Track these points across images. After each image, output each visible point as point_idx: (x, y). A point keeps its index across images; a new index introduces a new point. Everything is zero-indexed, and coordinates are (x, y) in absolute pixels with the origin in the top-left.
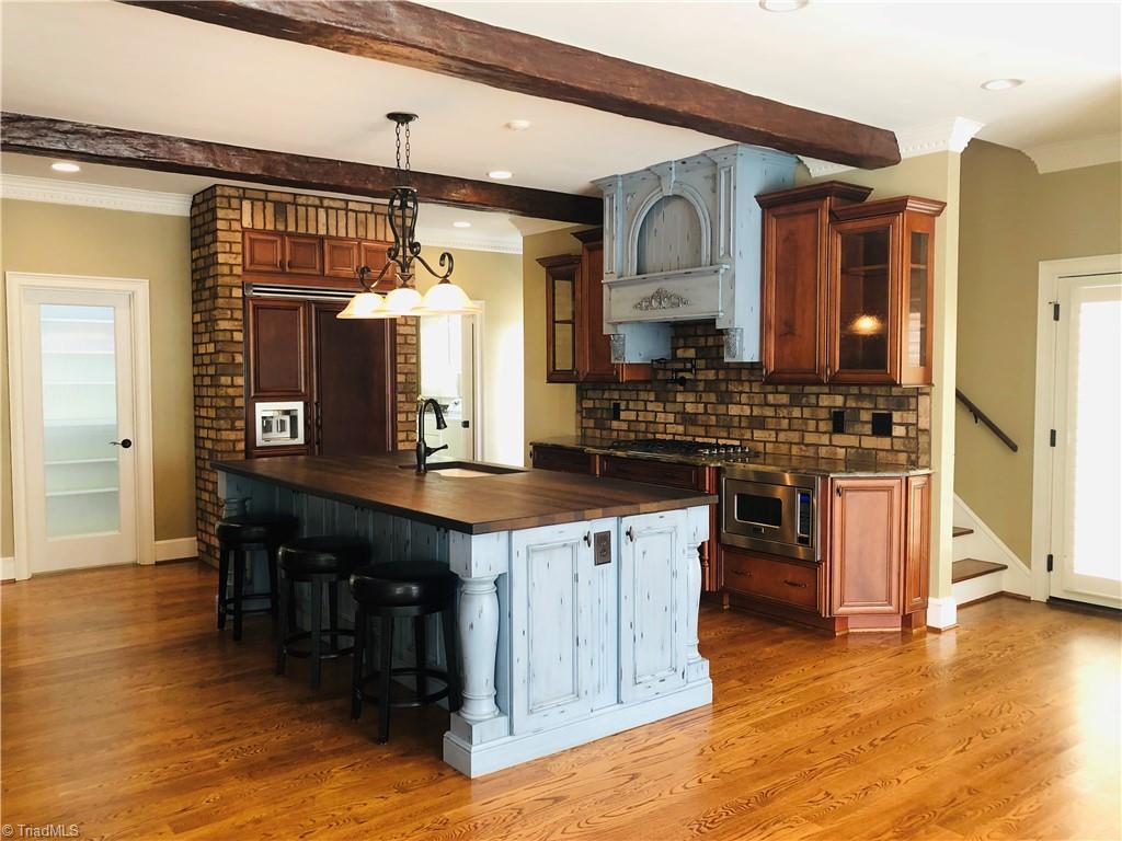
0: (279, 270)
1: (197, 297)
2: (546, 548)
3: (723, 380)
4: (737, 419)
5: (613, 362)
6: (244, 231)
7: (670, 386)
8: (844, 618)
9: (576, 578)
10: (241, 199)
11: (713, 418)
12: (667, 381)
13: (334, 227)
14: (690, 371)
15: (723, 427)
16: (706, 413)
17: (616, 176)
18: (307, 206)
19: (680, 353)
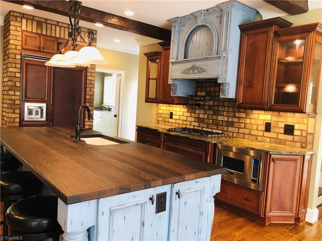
0: (38, 49)
1: (4, 58)
2: (124, 208)
3: (216, 105)
4: (221, 122)
5: (171, 95)
6: (23, 31)
7: (194, 106)
8: (270, 218)
9: (143, 224)
10: (22, 18)
11: (211, 121)
12: (193, 104)
13: (63, 35)
14: (203, 101)
15: (215, 125)
16: (208, 118)
17: (178, 17)
18: (51, 24)
19: (199, 93)
